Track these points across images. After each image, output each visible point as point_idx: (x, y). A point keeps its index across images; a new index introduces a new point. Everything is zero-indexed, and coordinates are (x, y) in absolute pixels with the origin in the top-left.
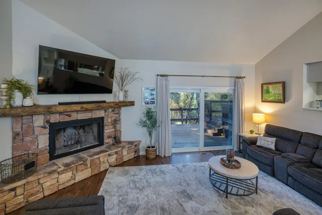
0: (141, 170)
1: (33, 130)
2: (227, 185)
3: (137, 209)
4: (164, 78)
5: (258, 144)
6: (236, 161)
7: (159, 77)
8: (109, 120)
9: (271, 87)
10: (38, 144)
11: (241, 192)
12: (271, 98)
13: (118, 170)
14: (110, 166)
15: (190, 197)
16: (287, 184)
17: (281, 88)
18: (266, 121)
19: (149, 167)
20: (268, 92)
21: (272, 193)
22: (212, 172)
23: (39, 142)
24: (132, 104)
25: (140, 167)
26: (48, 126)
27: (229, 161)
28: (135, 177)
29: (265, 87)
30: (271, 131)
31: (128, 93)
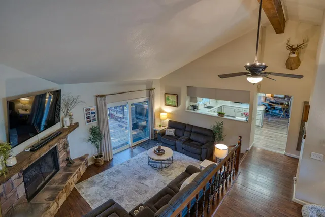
0: (102, 177)
1: (12, 184)
2: (161, 164)
3: (123, 198)
4: (103, 98)
5: (166, 134)
6: (162, 150)
7: (99, 98)
8: (61, 146)
9: (170, 96)
10: (18, 195)
11: (167, 165)
12: (171, 104)
13: (84, 184)
14: (75, 184)
15: (144, 178)
16: (182, 153)
17: (176, 98)
18: (168, 118)
19: (106, 172)
20: (168, 99)
21: (178, 160)
22: (149, 158)
23: (18, 193)
24: (77, 125)
25: (99, 174)
26: (22, 175)
27: (159, 151)
28: (103, 183)
29: (167, 95)
30: (172, 125)
31: (73, 117)
